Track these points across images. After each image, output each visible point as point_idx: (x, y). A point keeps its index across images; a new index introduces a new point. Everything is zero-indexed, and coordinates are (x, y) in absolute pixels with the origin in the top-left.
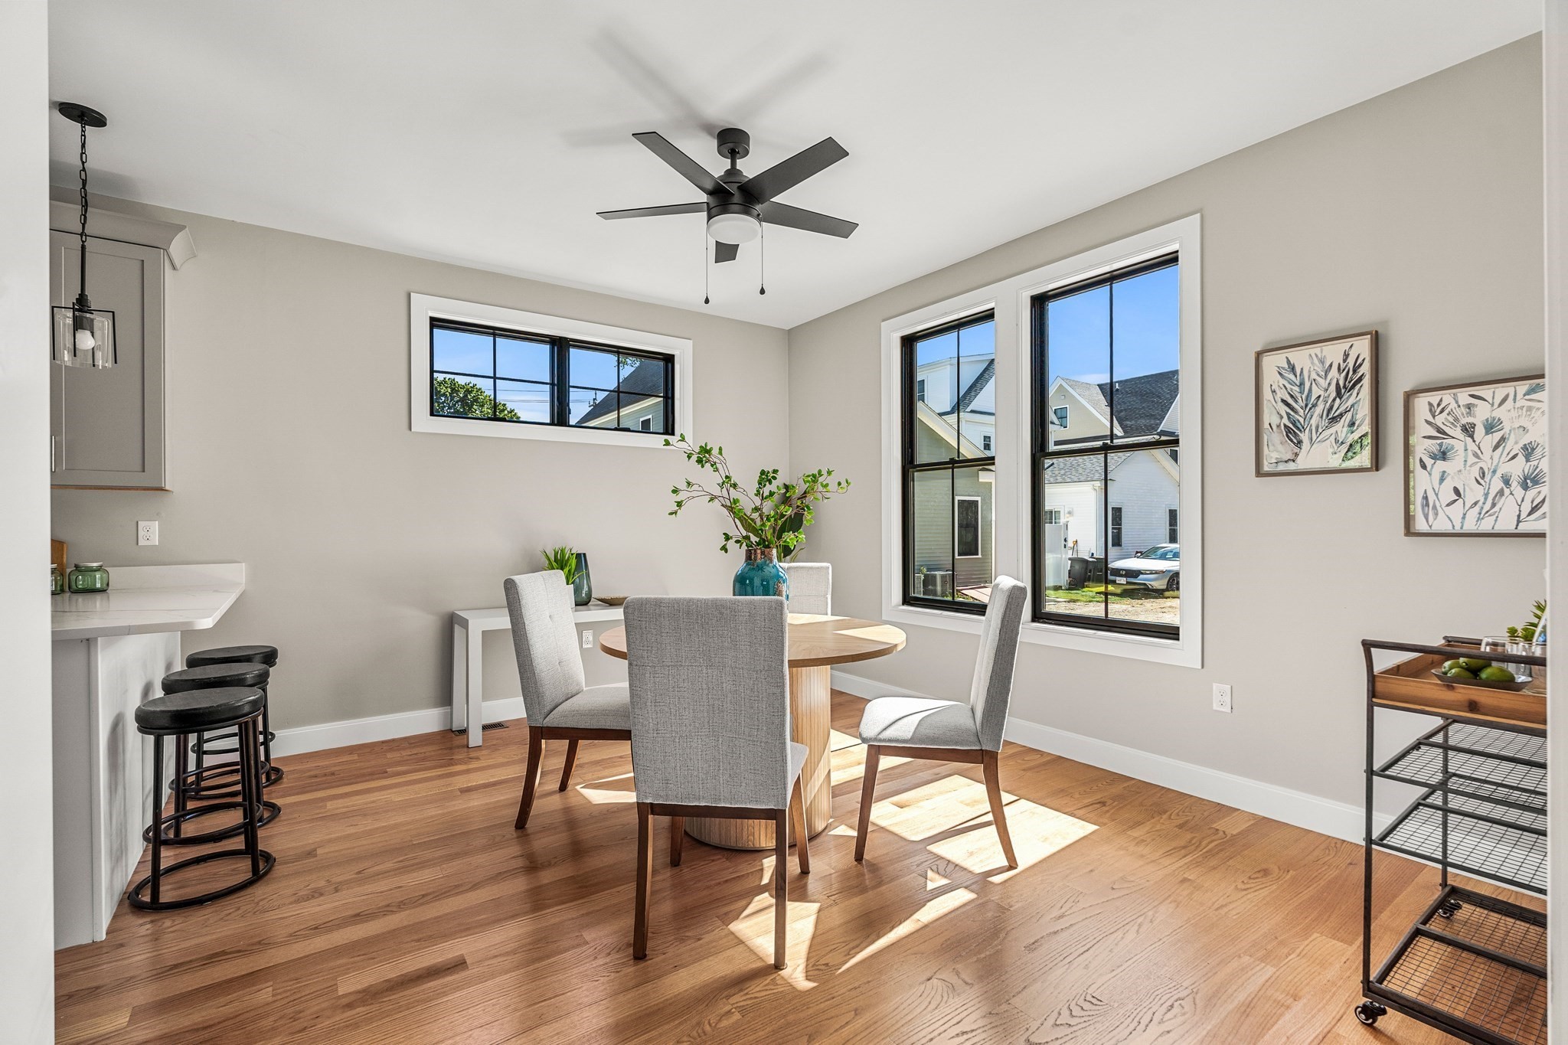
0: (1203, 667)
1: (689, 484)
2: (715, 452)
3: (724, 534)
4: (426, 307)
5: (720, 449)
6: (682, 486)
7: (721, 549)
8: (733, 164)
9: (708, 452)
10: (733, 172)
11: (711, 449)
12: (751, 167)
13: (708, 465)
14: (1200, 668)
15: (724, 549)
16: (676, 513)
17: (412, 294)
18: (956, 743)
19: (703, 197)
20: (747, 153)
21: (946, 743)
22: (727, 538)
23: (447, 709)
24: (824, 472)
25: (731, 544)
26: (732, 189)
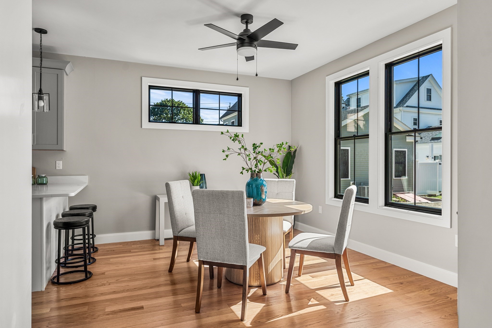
0: (451, 227)
1: (229, 149)
2: (240, 136)
3: (242, 167)
4: (147, 82)
5: (243, 135)
6: (226, 149)
7: (241, 173)
8: (247, 27)
9: (238, 136)
10: (247, 30)
11: (238, 135)
12: (253, 28)
13: (237, 141)
14: (449, 227)
15: (242, 173)
16: (225, 159)
17: (142, 77)
18: (324, 250)
19: (236, 41)
20: (252, 22)
21: (321, 250)
22: (243, 169)
23: (154, 231)
24: (284, 143)
25: (244, 171)
26: (245, 37)
